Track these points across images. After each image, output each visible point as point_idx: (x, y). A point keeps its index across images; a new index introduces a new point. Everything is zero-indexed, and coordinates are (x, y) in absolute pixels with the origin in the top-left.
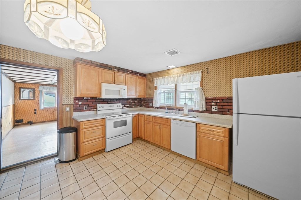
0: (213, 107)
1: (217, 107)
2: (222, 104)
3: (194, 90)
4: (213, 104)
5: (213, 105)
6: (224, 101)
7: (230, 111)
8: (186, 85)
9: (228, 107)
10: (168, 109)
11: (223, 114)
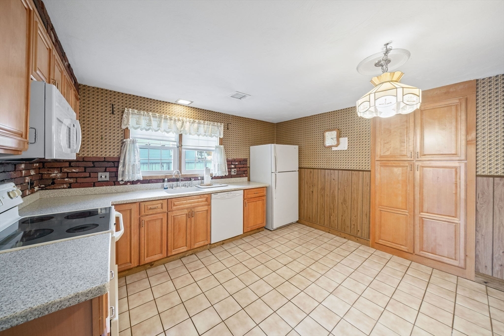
0: (233, 170)
1: (236, 170)
2: (240, 166)
3: (214, 148)
4: (233, 166)
5: (233, 168)
6: (241, 163)
7: (246, 172)
8: (199, 140)
9: (244, 169)
10: (169, 181)
11: (240, 177)
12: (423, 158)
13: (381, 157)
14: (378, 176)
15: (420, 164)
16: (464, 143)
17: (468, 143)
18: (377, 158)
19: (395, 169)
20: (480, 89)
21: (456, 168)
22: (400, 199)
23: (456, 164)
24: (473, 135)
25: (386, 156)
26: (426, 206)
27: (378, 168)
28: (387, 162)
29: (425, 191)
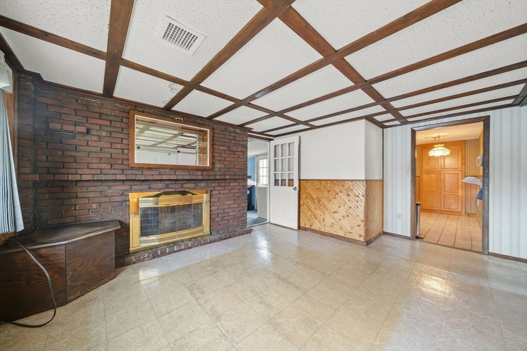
12: (445, 170)
13: (426, 170)
14: (424, 178)
15: (443, 172)
16: (460, 164)
17: (462, 164)
18: (424, 170)
19: (432, 175)
20: (466, 144)
21: (458, 174)
22: (435, 188)
23: (458, 172)
24: (464, 161)
25: (428, 169)
26: (446, 189)
27: (424, 175)
28: (429, 172)
29: (446, 183)
